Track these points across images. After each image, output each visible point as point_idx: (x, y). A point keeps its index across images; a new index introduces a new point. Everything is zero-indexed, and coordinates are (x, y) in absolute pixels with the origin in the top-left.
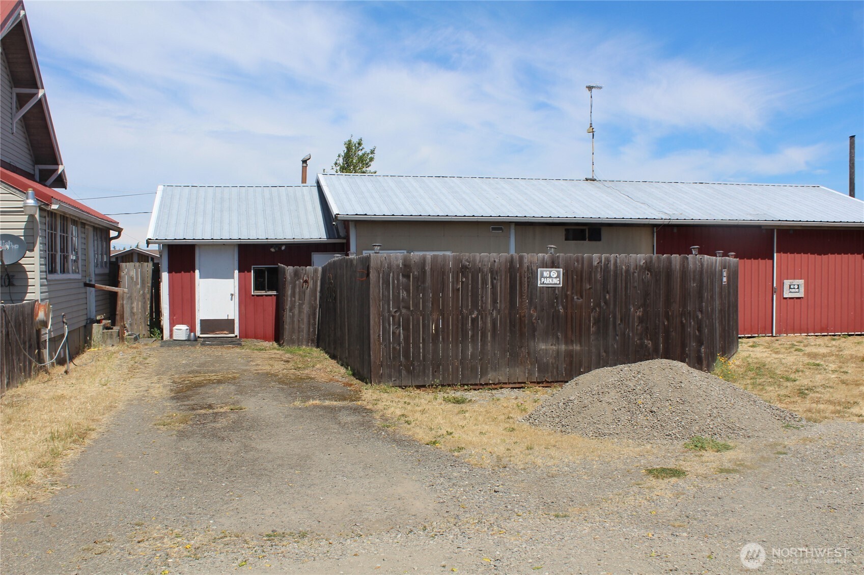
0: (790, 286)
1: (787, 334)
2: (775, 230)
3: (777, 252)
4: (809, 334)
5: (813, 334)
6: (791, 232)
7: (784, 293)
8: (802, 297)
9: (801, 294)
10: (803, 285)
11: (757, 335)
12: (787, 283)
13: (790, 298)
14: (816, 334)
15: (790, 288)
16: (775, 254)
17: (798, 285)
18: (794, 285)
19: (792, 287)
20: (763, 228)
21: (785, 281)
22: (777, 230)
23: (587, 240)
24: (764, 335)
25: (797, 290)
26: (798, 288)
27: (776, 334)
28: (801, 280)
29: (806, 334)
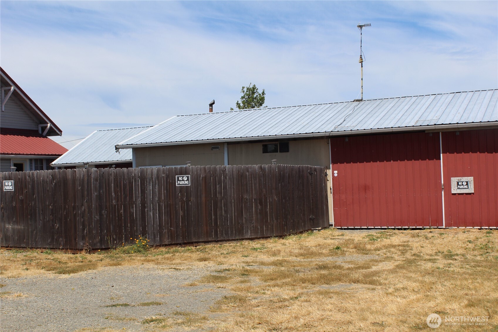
0: (458, 183)
1: (458, 228)
2: (441, 133)
3: (443, 153)
4: (483, 228)
5: (487, 228)
6: (458, 134)
7: (452, 190)
8: (473, 193)
9: (471, 190)
10: (473, 182)
11: (428, 227)
12: (454, 180)
13: (459, 194)
14: (491, 228)
15: (458, 184)
16: (441, 155)
17: (467, 182)
18: (462, 182)
19: (460, 183)
20: (426, 132)
21: (452, 179)
22: (442, 133)
23: (279, 152)
24: (436, 227)
25: (466, 187)
26: (467, 184)
27: (446, 226)
28: (469, 178)
29: (479, 228)
